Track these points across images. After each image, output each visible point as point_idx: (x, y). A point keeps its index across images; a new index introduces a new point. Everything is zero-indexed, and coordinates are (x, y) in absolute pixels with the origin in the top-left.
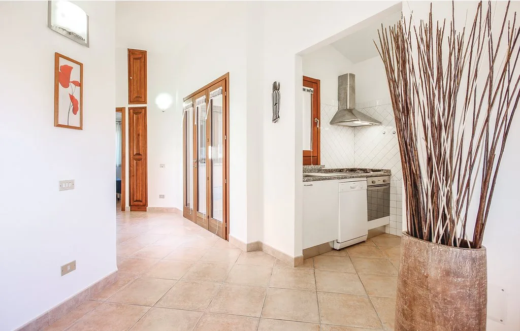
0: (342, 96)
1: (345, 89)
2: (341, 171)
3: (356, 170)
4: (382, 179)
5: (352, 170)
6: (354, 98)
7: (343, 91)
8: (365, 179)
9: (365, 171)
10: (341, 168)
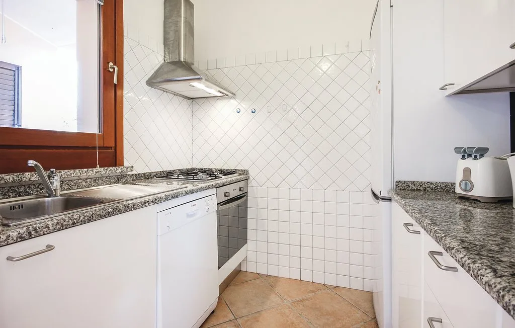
0: (171, 36)
1: (177, 24)
2: (167, 175)
3: (196, 174)
4: (236, 186)
5: (189, 174)
6: (193, 46)
7: (173, 28)
8: (213, 191)
9: (211, 173)
10: (168, 169)
